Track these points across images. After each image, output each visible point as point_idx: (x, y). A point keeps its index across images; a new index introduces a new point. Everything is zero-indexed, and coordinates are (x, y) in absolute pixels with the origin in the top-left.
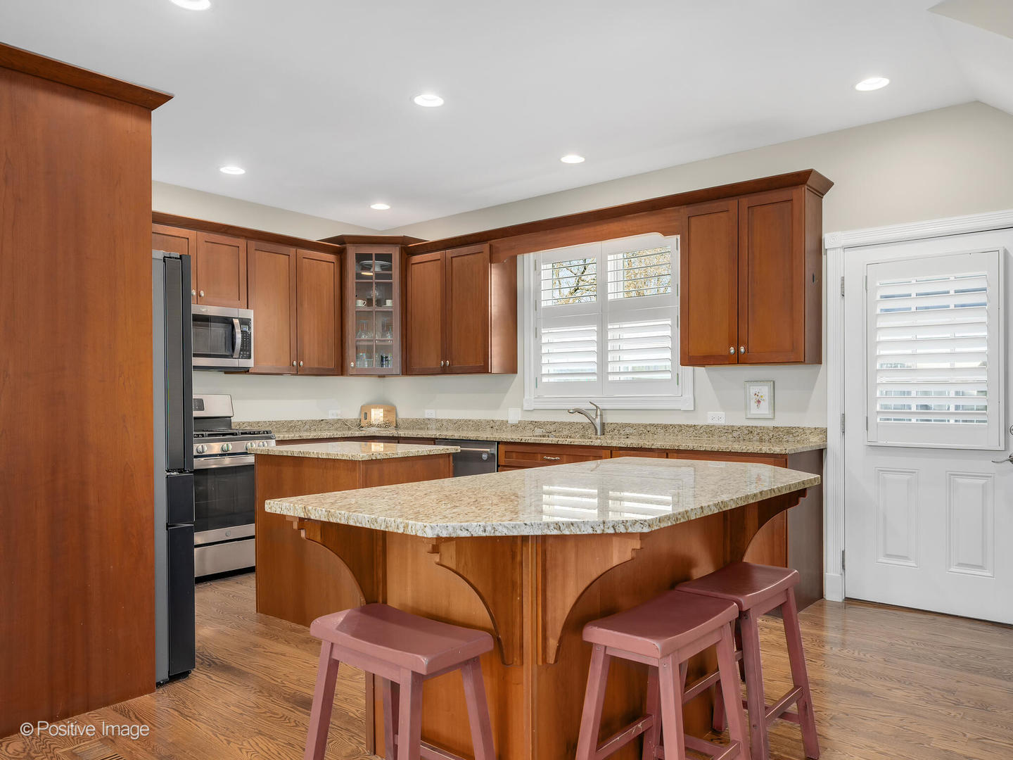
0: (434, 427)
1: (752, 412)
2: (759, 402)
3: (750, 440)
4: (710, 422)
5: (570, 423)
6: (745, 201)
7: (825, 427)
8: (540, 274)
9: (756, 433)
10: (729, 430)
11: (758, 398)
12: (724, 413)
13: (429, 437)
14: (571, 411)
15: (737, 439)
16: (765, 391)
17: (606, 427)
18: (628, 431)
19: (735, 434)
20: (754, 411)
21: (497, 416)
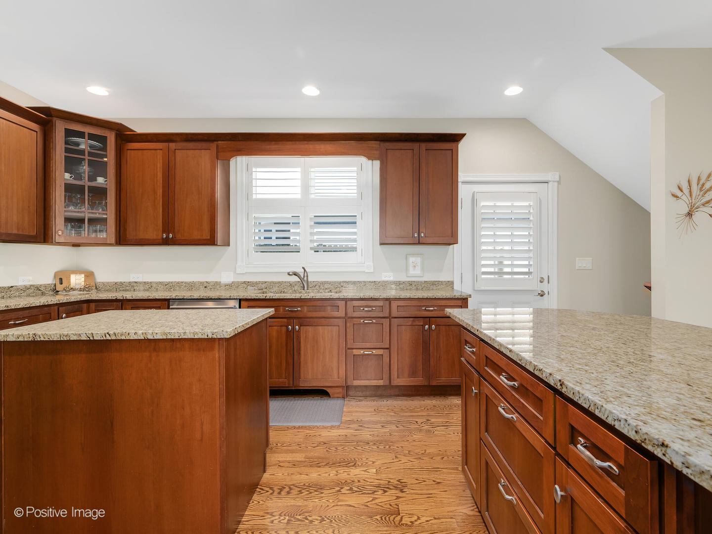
0: (142, 288)
1: (411, 272)
2: (415, 267)
3: (410, 289)
4: (384, 279)
5: (279, 282)
6: (424, 146)
7: (452, 280)
8: (251, 174)
9: (414, 285)
10: (397, 284)
11: (414, 264)
12: (392, 274)
13: (163, 298)
14: (291, 274)
15: (402, 289)
16: (418, 260)
17: (309, 285)
18: (326, 286)
19: (401, 286)
20: (412, 272)
21: (211, 278)
